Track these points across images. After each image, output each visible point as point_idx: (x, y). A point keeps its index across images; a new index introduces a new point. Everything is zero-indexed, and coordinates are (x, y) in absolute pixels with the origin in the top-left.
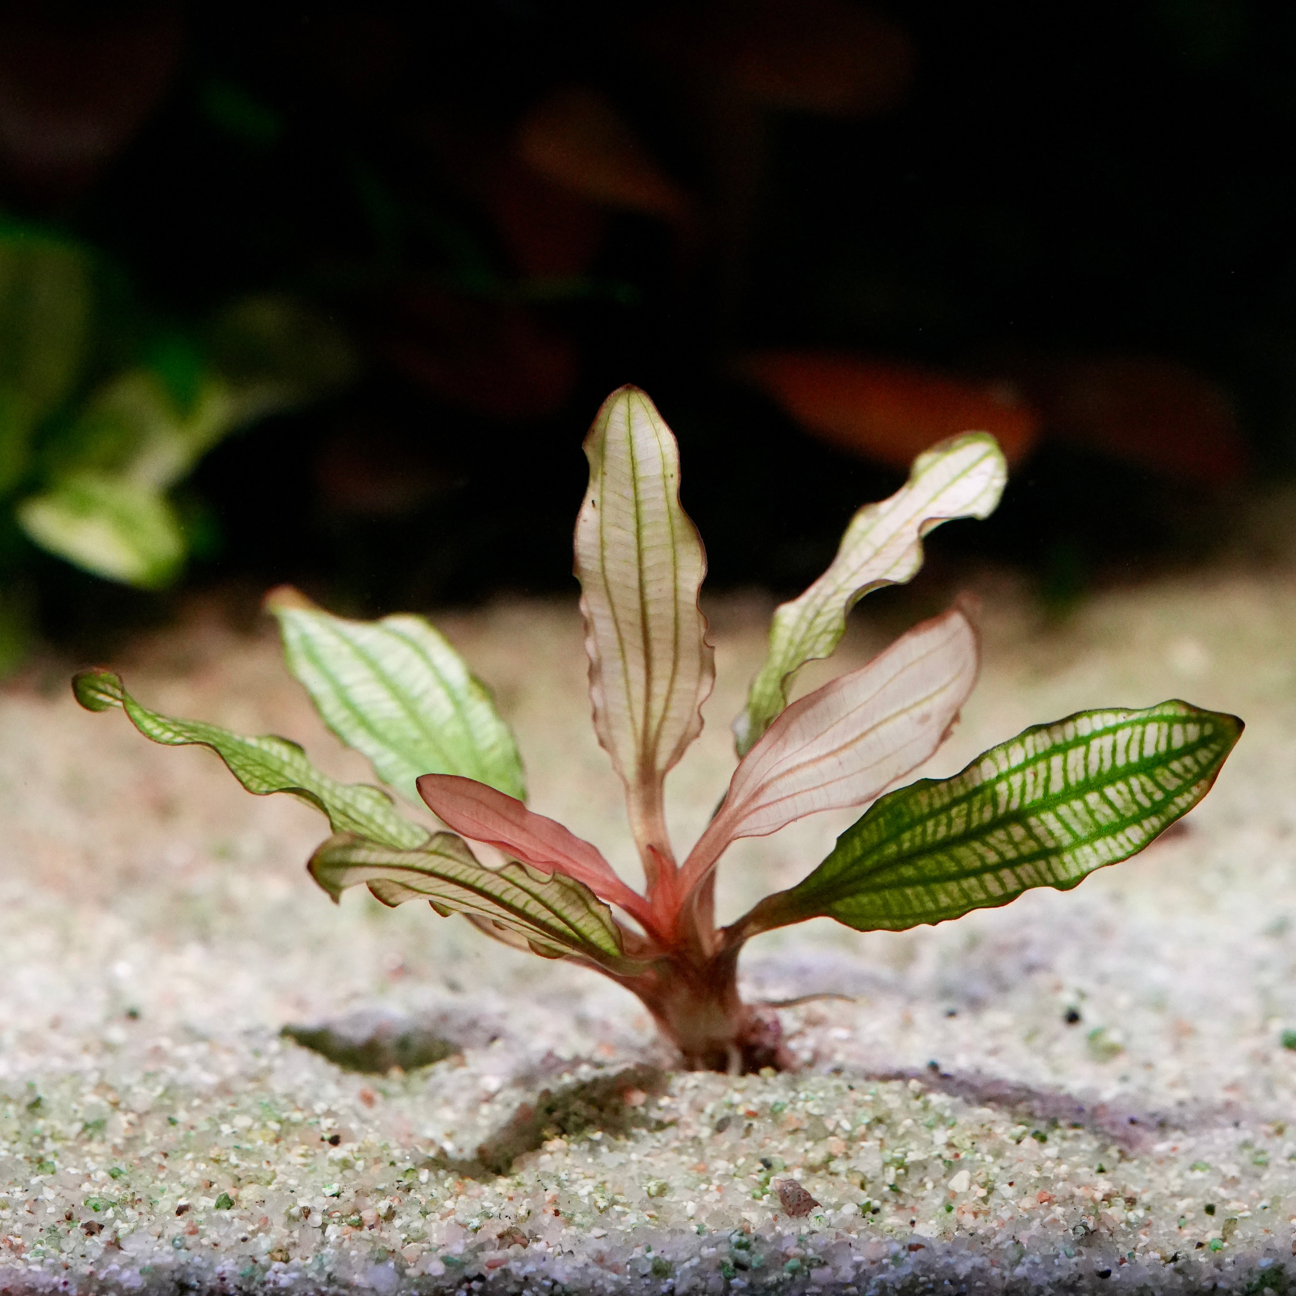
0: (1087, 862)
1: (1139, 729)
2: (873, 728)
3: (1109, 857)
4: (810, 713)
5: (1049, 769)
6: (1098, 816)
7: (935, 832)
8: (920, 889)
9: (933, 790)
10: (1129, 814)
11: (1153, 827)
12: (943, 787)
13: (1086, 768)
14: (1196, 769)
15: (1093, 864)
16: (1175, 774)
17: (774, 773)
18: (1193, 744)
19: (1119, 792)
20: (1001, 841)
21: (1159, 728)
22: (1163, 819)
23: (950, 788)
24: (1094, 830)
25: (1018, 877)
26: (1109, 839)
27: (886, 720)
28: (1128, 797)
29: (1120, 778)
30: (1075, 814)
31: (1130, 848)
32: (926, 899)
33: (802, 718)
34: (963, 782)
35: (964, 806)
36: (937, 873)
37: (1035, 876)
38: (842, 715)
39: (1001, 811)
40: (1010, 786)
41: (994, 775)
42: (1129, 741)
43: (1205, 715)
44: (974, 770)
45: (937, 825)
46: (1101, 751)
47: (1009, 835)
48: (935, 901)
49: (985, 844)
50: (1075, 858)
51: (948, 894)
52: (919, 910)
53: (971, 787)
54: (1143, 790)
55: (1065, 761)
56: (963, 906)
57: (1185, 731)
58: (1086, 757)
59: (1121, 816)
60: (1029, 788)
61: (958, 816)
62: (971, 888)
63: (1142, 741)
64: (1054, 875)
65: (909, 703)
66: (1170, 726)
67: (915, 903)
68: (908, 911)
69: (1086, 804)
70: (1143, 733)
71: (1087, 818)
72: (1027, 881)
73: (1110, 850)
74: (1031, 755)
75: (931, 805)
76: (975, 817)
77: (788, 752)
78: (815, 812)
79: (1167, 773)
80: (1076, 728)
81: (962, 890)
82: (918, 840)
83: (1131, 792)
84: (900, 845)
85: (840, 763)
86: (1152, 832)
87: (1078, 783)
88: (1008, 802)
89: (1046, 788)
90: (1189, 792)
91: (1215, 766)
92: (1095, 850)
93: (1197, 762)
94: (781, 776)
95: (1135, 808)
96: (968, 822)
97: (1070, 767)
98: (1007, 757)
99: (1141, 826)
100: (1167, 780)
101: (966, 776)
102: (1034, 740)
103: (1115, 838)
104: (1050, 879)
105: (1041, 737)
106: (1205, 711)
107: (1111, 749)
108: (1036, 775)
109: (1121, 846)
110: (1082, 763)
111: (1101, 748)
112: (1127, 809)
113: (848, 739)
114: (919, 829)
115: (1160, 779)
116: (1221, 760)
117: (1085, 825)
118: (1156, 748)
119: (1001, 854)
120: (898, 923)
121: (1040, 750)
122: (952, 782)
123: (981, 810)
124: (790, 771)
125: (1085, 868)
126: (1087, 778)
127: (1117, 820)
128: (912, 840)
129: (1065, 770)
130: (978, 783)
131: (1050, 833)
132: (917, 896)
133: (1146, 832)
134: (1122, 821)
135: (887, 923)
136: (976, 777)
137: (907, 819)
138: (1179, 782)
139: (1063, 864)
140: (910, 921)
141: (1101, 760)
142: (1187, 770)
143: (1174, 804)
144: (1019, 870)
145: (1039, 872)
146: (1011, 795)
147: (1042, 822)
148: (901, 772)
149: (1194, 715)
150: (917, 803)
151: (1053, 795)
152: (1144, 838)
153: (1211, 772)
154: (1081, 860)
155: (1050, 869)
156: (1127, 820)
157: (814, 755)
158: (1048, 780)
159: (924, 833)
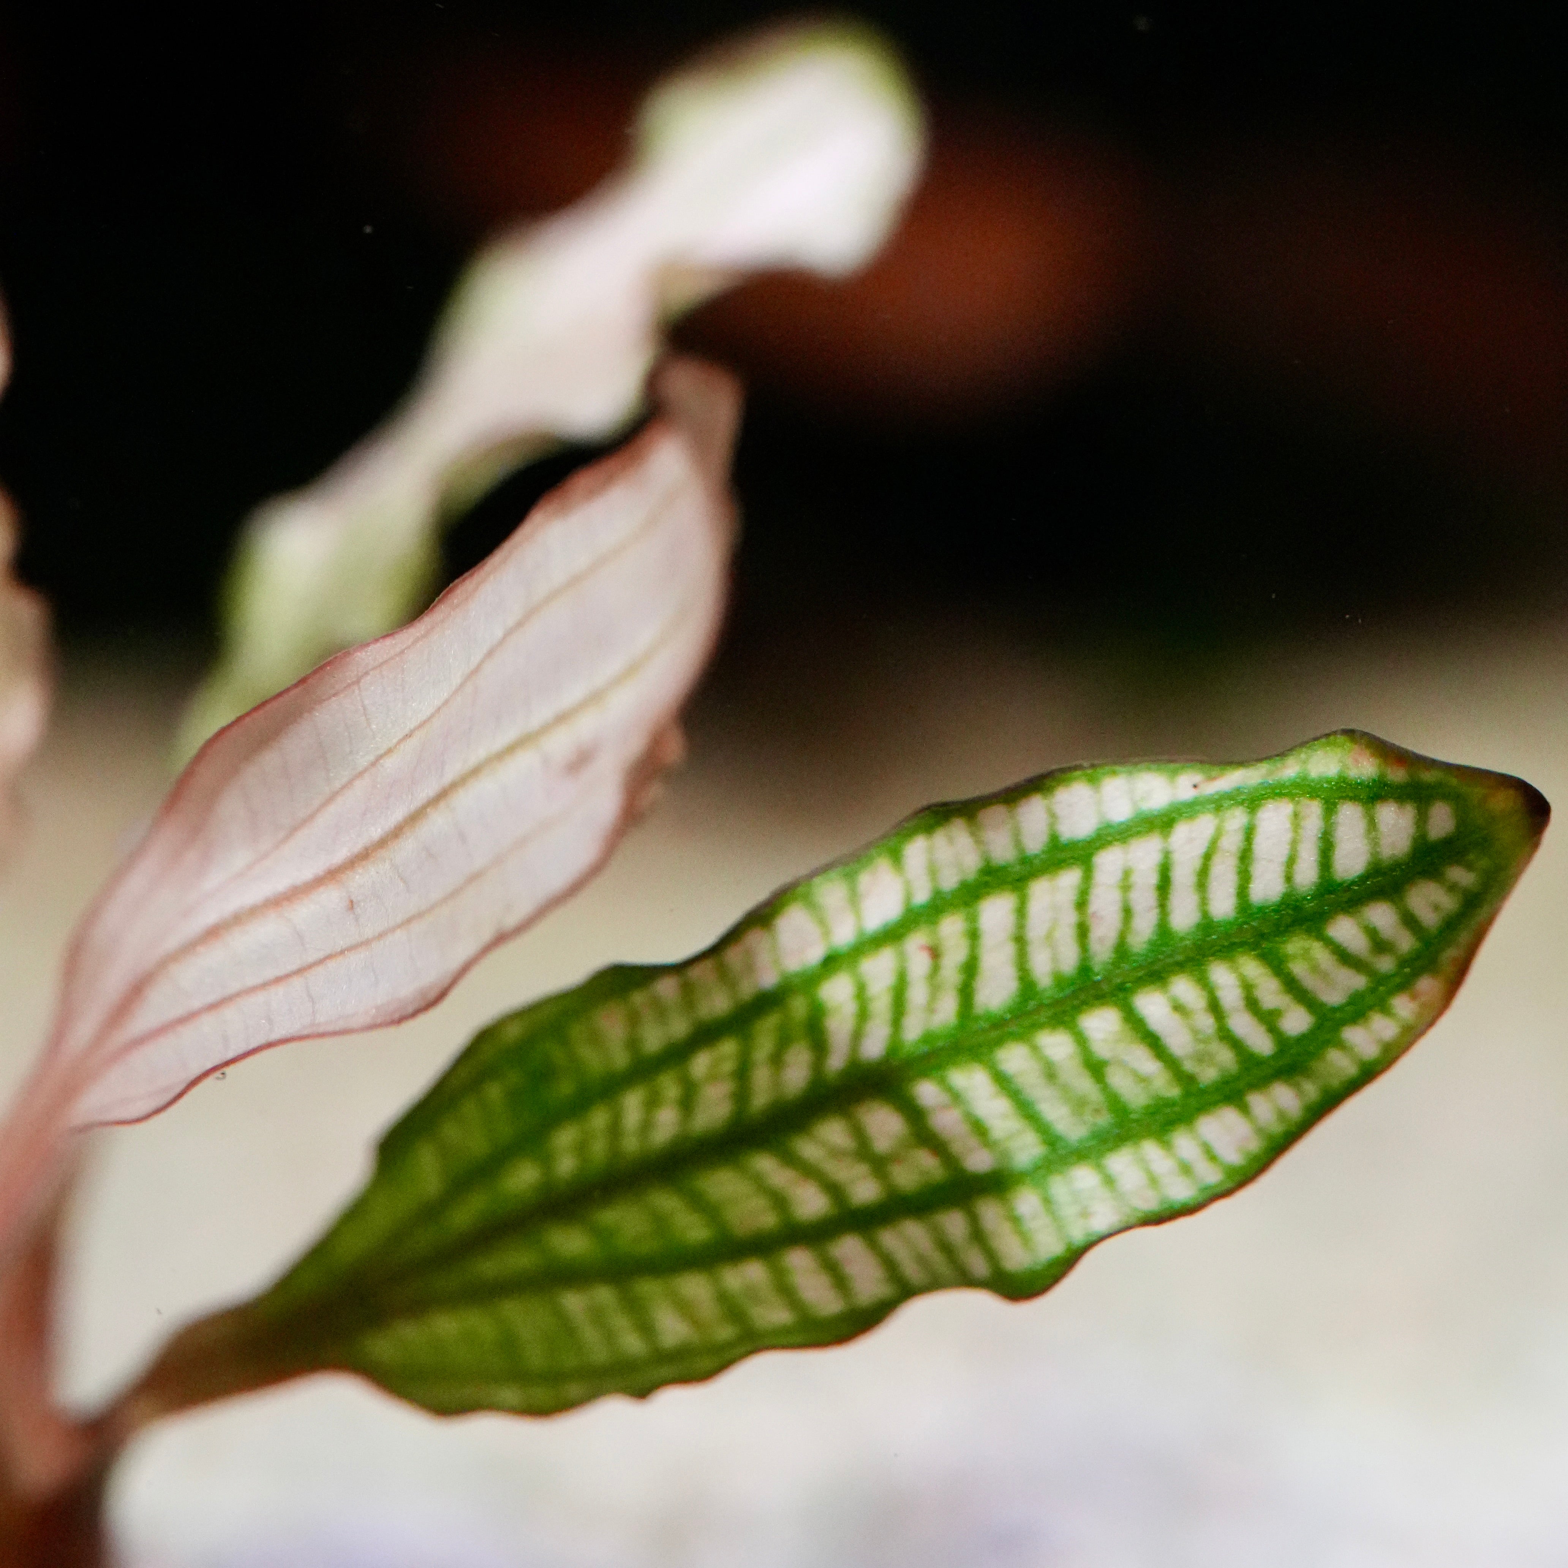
0: (1085, 1214)
1: (1236, 819)
2: (443, 795)
3: (1150, 1203)
4: (270, 759)
5: (974, 935)
6: (1118, 1080)
7: (647, 1126)
8: (604, 1295)
9: (638, 998)
10: (1208, 1075)
11: (1280, 1113)
12: (666, 987)
13: (1083, 931)
14: (1406, 943)
15: (1101, 1222)
16: (1344, 957)
17: (172, 943)
18: (1396, 865)
19: (1178, 1008)
20: (836, 1153)
21: (1296, 815)
22: (1311, 1090)
23: (688, 992)
24: (1104, 1120)
25: (890, 1265)
26: (1150, 1149)
27: (475, 772)
28: (1207, 1022)
29: (1180, 967)
30: (1050, 1073)
31: (1212, 1176)
32: (621, 1322)
33: (251, 775)
34: (724, 975)
35: (728, 1047)
36: (648, 1247)
37: (938, 1259)
38: (363, 761)
39: (836, 1062)
40: (861, 993)
41: (814, 955)
42: (1208, 857)
43: (1429, 777)
44: (755, 938)
45: (652, 1103)
46: (1126, 885)
47: (859, 1134)
48: (646, 1328)
49: (791, 1160)
50: (1047, 1201)
51: (685, 1308)
52: (599, 1355)
53: (747, 990)
54: (1252, 1004)
55: (1021, 912)
56: (729, 1345)
57: (1372, 824)
58: (1082, 904)
59: (1185, 1079)
60: (917, 994)
61: (713, 1077)
62: (751, 1293)
63: (1245, 856)
64: (991, 1255)
65: (542, 713)
66: (1330, 809)
67: (590, 1335)
68: (570, 1362)
69: (1081, 1041)
70: (1249, 833)
71: (1085, 1085)
72: (911, 1271)
73: (1153, 1181)
74: (921, 897)
75: (633, 1044)
76: (761, 1077)
77: (214, 879)
78: (270, 1045)
79: (1320, 953)
80: (1053, 816)
81: (724, 1298)
82: (599, 1149)
83: (1215, 1007)
84: (546, 1161)
85: (352, 905)
86: (1278, 1130)
87: (1060, 981)
88: (857, 1036)
89: (966, 993)
90: (1385, 1009)
91: (1464, 937)
92: (1109, 1181)
93: (1410, 921)
94: (189, 948)
95: (1226, 1057)
96: (742, 1095)
97: (1036, 929)
98: (854, 899)
99: (1244, 1109)
100: (1324, 976)
101: (733, 956)
102: (930, 850)
103: (1167, 1145)
104: (979, 1266)
105: (951, 840)
106: (1433, 764)
107: (1154, 879)
108: (935, 953)
109: (1186, 1169)
110: (1070, 918)
111: (1127, 873)
112: (1202, 1058)
113: (376, 832)
114: (599, 1119)
115: (1298, 968)
116: (1482, 913)
117: (1079, 1105)
118: (1289, 878)
119: (834, 1190)
120: (540, 1394)
121: (949, 882)
122: (695, 973)
123: (777, 1060)
124: (213, 933)
125: (1078, 1235)
126: (1084, 969)
127: (1174, 1092)
128: (581, 1148)
129: (1020, 940)
130: (768, 979)
131: (979, 1129)
132: (597, 1316)
133: (1259, 1131)
134: (1187, 1094)
135: (510, 1395)
136: (764, 958)
137: (565, 1088)
138: (1359, 982)
139: (1016, 1220)
140: (574, 1390)
141: (1127, 912)
142: (1380, 945)
143: (1341, 1045)
144: (888, 1238)
145: (946, 1248)
146: (863, 1015)
147: (956, 1097)
148: (511, 920)
149: (1398, 775)
150: (596, 1039)
151: (988, 1016)
152: (1255, 1145)
153: (1450, 954)
154: (1069, 1211)
155: (978, 1236)
156: (1203, 1092)
157: (280, 884)
158: (970, 968)
159: (615, 1130)
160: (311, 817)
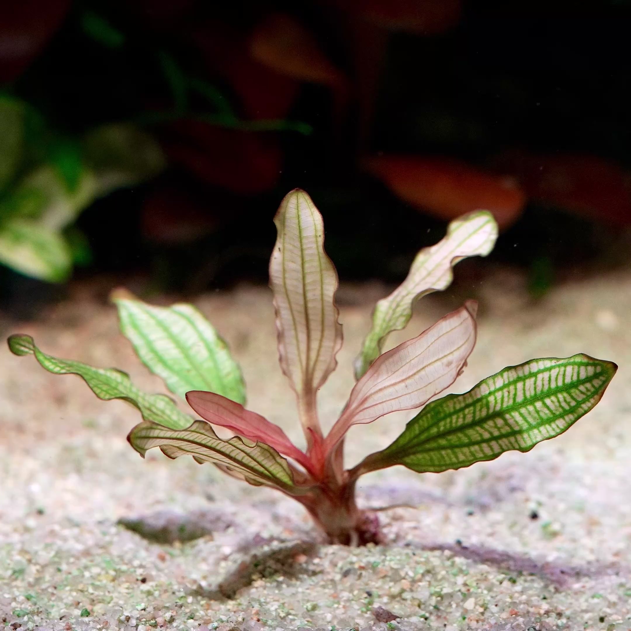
0: (536, 438)
1: (562, 369)
2: (423, 368)
3: (547, 436)
4: (391, 360)
5: (516, 389)
6: (542, 414)
7: (457, 422)
8: (449, 451)
9: (455, 400)
10: (558, 413)
11: (570, 420)
12: (461, 398)
13: (535, 388)
14: (593, 390)
15: (538, 440)
16: (582, 393)
17: (372, 391)
18: (591, 377)
19: (552, 401)
20: (491, 427)
21: (573, 368)
22: (576, 415)
23: (464, 399)
24: (539, 421)
25: (501, 446)
26: (547, 426)
27: (429, 364)
28: (557, 404)
29: (553, 394)
30: (529, 413)
31: (558, 431)
32: (452, 456)
33: (387, 362)
34: (471, 396)
35: (472, 408)
36: (457, 443)
37: (509, 445)
38: (408, 361)
39: (491, 411)
40: (496, 399)
41: (487, 392)
42: (557, 375)
43: (596, 362)
44: (476, 389)
45: (458, 418)
46: (543, 380)
47: (495, 423)
48: (457, 457)
49: (483, 428)
50: (529, 435)
51: (464, 454)
52: (448, 462)
53: (475, 399)
54: (565, 401)
55: (524, 385)
56: (472, 460)
57: (586, 370)
58: (535, 383)
59: (554, 414)
60: (506, 399)
61: (469, 413)
62: (476, 451)
63: (564, 375)
64: (519, 445)
65: (441, 355)
66: (579, 367)
67: (447, 458)
68: (442, 463)
69: (535, 407)
70: (565, 371)
71: (536, 415)
72: (505, 447)
73: (548, 432)
74: (506, 382)
75: (454, 408)
76: (478, 413)
77: (379, 380)
78: (393, 412)
79: (577, 392)
80: (530, 368)
81: (471, 452)
82: (448, 426)
83: (559, 401)
84: (439, 428)
85: (406, 386)
86: (570, 422)
87: (531, 397)
88: (495, 407)
89: (514, 399)
90: (589, 401)
91: (603, 388)
92: (540, 432)
93: (593, 386)
94: (376, 392)
95: (561, 410)
96: (474, 417)
97: (527, 387)
98: (494, 383)
99: (564, 419)
100: (578, 396)
101: (473, 392)
102: (508, 374)
103: (550, 426)
104: (517, 447)
105: (512, 373)
106: (597, 360)
107: (548, 379)
108: (509, 392)
109: (554, 430)
110: (533, 386)
111: (543, 378)
112: (557, 410)
113: (411, 374)
114: (448, 420)
115: (573, 395)
116: (606, 384)
117: (535, 418)
118: (572, 379)
119: (491, 433)
120: (437, 469)
121: (511, 380)
122: (466, 395)
123: (480, 410)
124: (381, 390)
125: (534, 441)
126: (535, 395)
127: (552, 416)
128: (445, 426)
129: (524, 390)
130: (479, 397)
131: (517, 422)
132: (448, 455)
133: (566, 422)
134: (554, 416)
135: (432, 469)
136: (478, 392)
137: (442, 415)
138: (584, 397)
139: (523, 438)
140: (444, 468)
141: (543, 385)
142: (588, 390)
143: (581, 408)
144: (500, 442)
145: (511, 443)
146: (496, 402)
147: (513, 417)
148: (437, 392)
149: (591, 362)
150: (448, 406)
151: (518, 403)
152: (566, 425)
153: (600, 391)
154: (533, 437)
155: (516, 441)
156: (557, 416)
157: (393, 382)
158: (515, 395)
159: (451, 422)
160: (398, 370)
